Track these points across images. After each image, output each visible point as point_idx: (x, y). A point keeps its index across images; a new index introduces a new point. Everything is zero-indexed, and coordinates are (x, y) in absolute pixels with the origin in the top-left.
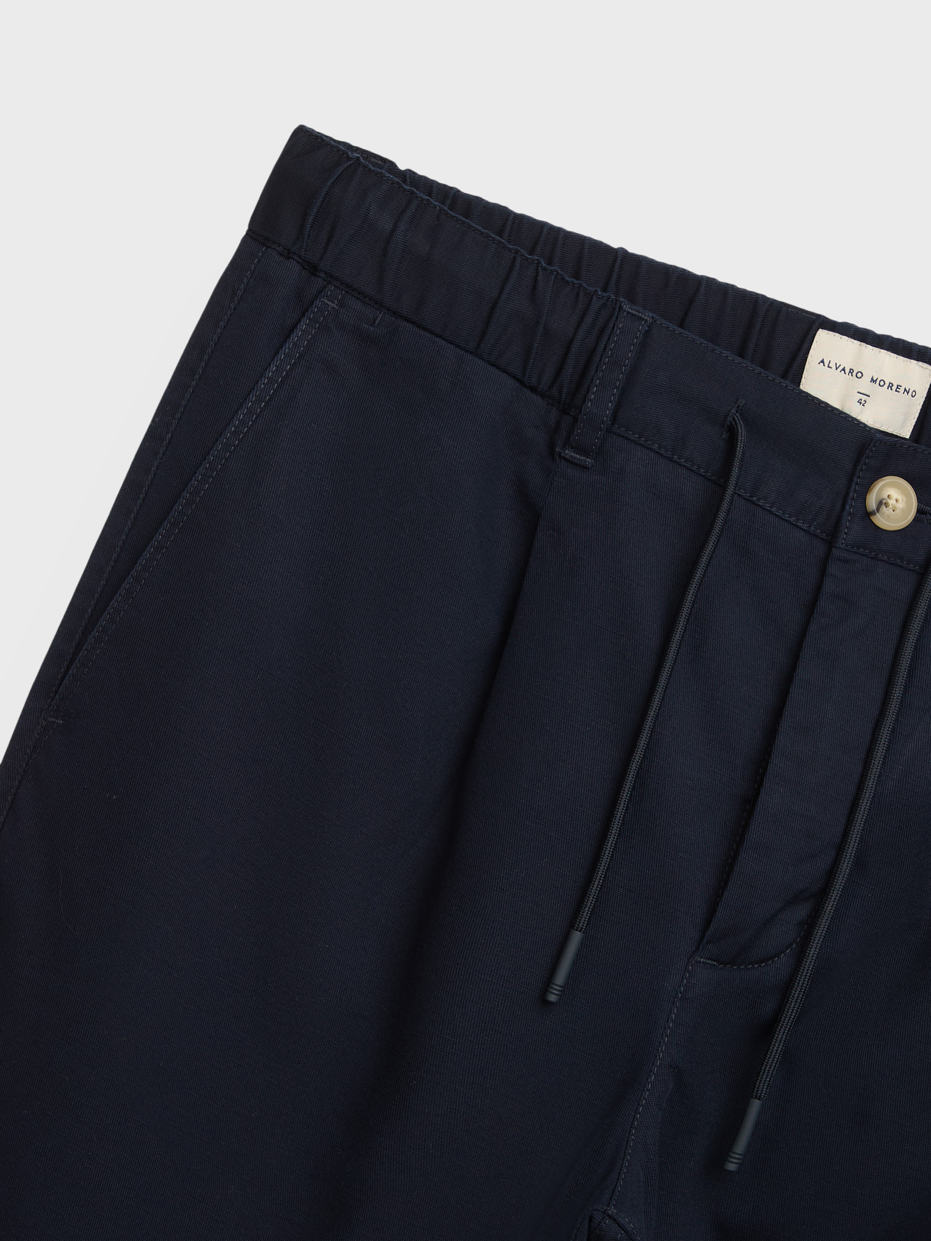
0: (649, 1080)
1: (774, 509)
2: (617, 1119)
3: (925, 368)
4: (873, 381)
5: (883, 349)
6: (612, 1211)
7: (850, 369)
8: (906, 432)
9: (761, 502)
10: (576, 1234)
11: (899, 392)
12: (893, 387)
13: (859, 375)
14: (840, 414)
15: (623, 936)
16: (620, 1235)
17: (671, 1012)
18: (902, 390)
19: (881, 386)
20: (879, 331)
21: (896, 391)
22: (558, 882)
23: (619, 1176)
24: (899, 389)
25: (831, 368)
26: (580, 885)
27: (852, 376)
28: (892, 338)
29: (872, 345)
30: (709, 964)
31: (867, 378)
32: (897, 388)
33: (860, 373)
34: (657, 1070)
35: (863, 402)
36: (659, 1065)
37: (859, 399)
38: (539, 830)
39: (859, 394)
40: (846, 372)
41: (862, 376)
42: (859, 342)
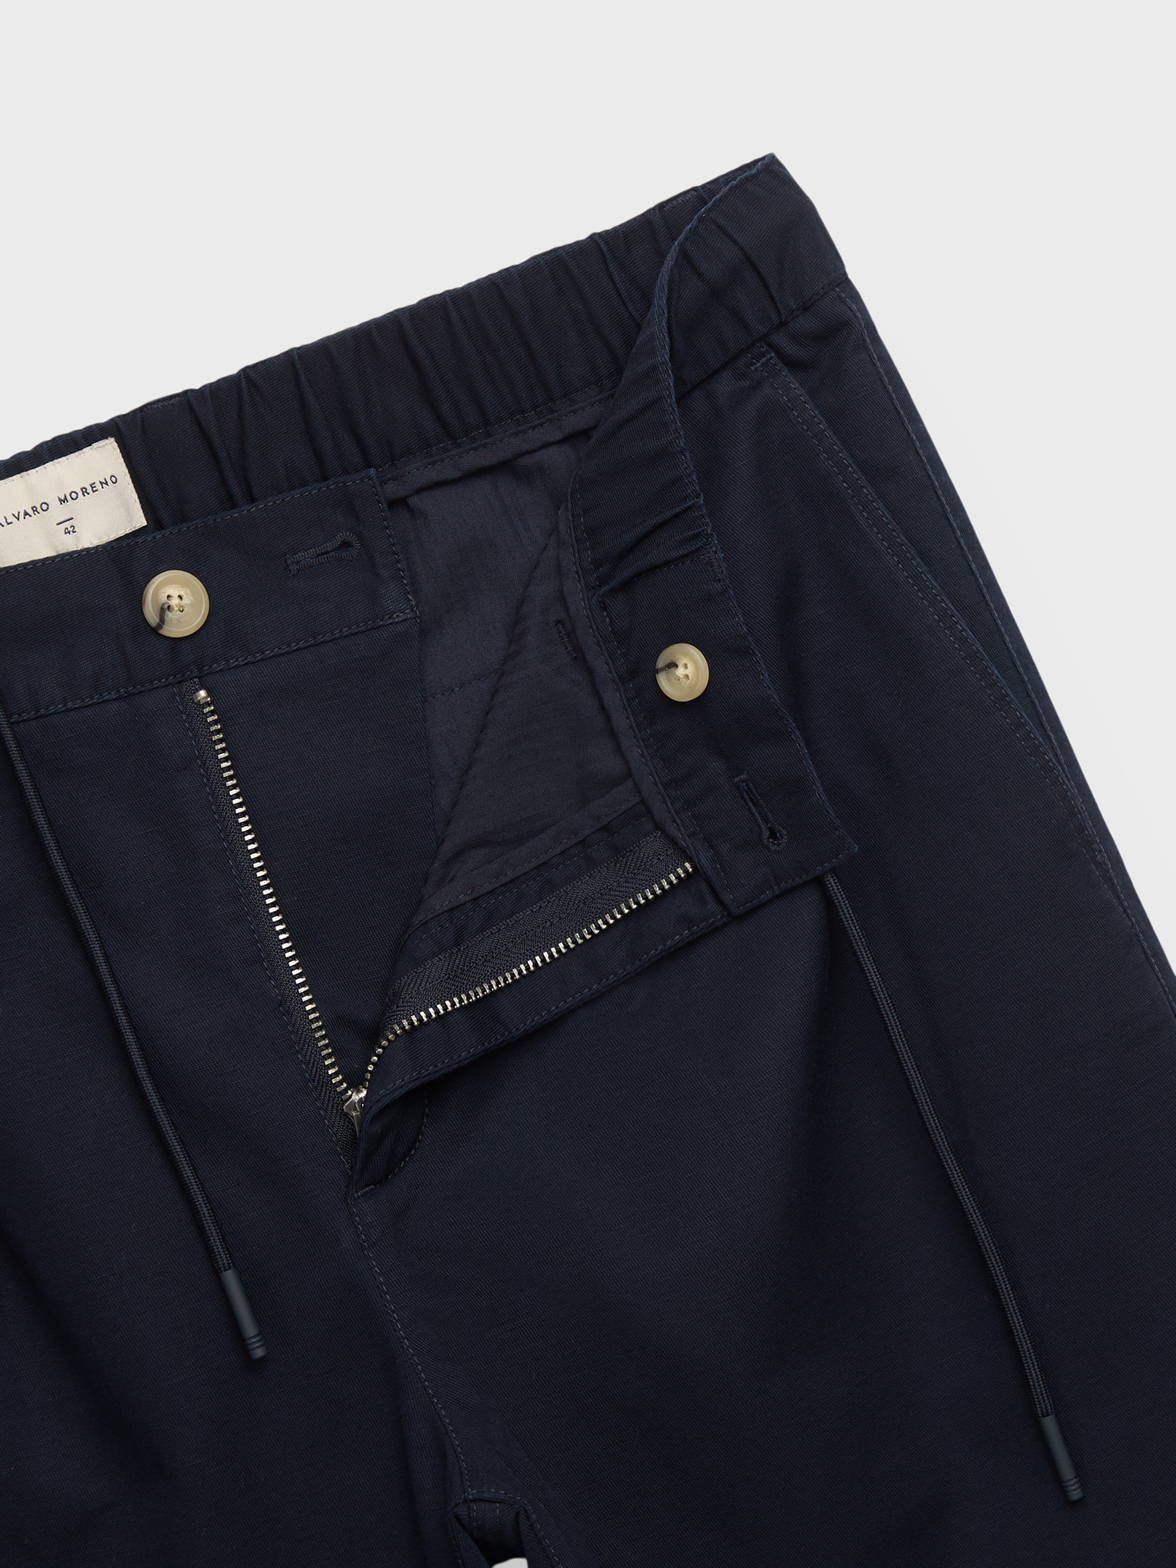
0: (405, 1347)
1: (70, 705)
2: (410, 1402)
3: (104, 446)
4: (63, 501)
5: (47, 462)
6: (472, 1493)
7: (32, 508)
8: (140, 520)
9: (51, 710)
10: (456, 1544)
11: (97, 490)
12: (88, 491)
13: (45, 507)
14: (53, 561)
15: (269, 1233)
16: (498, 1510)
17: (371, 1267)
18: (98, 486)
19: (76, 499)
20: (28, 446)
21: (94, 492)
22: (162, 1236)
23: (455, 1453)
24: (95, 487)
25: (11, 523)
26: (187, 1220)
27: (39, 513)
28: (46, 443)
29: (33, 468)
30: (367, 1192)
31: (54, 504)
32: (92, 488)
33: (43, 505)
34: (404, 1333)
35: (71, 529)
36: (401, 1326)
37: (64, 531)
38: (102, 1203)
39: (59, 526)
40: (31, 514)
41: (48, 505)
42: (18, 475)
